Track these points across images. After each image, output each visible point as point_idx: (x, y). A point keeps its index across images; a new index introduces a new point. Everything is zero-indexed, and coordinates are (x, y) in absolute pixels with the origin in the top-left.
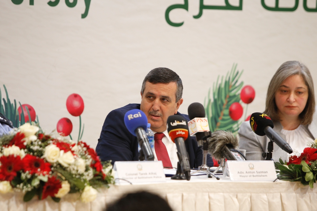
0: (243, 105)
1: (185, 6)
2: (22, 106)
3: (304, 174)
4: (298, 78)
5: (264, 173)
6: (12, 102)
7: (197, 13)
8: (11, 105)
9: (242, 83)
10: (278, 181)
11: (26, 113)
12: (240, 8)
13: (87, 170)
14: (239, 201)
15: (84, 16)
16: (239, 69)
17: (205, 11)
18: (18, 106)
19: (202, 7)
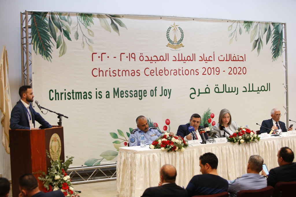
0: (211, 119)
1: (195, 93)
2: (154, 123)
3: (234, 140)
4: (228, 114)
5: (224, 141)
6: (152, 122)
7: (198, 95)
8: (151, 123)
9: (211, 113)
10: (228, 142)
11: (155, 125)
12: (209, 93)
13: (182, 143)
14: (218, 148)
15: (169, 98)
16: (210, 109)
17: (200, 94)
18: (153, 123)
19: (199, 93)
